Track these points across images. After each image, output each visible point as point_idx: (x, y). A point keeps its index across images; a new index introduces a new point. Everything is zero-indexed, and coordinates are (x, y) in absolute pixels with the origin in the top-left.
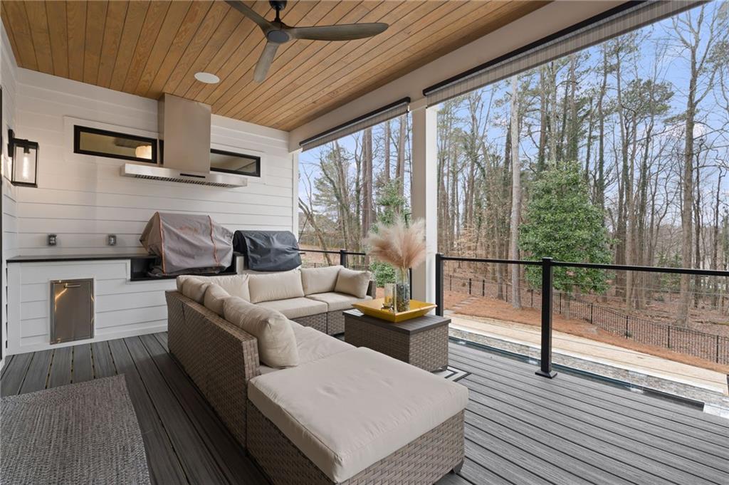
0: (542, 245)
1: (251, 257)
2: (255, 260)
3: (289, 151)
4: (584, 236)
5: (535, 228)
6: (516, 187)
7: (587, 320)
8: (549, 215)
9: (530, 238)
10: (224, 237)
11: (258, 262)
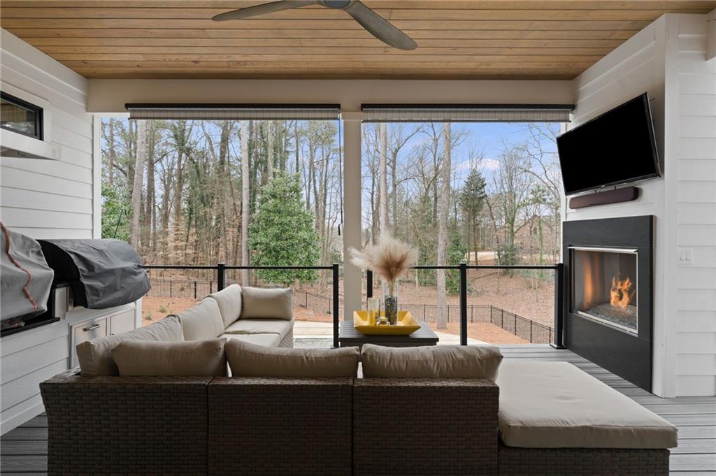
0: (272, 244)
1: (89, 286)
2: (95, 291)
3: (88, 110)
4: (305, 237)
5: (264, 229)
6: (246, 189)
7: (302, 306)
8: (277, 218)
9: (261, 238)
10: (27, 253)
11: (101, 294)
